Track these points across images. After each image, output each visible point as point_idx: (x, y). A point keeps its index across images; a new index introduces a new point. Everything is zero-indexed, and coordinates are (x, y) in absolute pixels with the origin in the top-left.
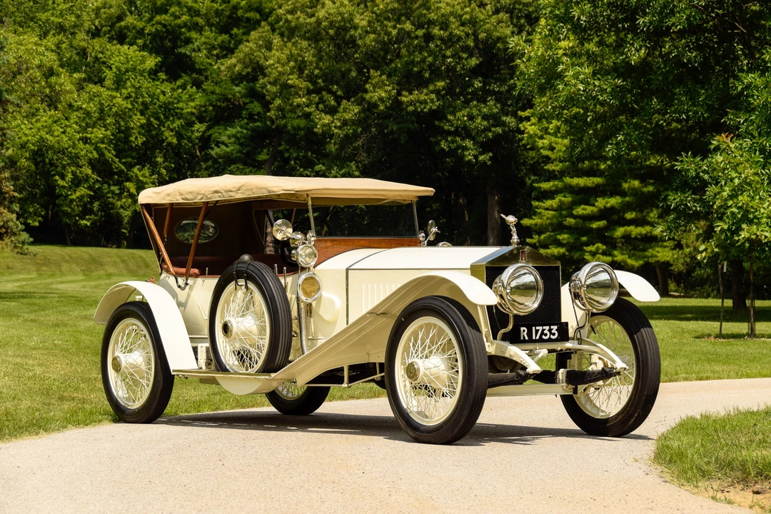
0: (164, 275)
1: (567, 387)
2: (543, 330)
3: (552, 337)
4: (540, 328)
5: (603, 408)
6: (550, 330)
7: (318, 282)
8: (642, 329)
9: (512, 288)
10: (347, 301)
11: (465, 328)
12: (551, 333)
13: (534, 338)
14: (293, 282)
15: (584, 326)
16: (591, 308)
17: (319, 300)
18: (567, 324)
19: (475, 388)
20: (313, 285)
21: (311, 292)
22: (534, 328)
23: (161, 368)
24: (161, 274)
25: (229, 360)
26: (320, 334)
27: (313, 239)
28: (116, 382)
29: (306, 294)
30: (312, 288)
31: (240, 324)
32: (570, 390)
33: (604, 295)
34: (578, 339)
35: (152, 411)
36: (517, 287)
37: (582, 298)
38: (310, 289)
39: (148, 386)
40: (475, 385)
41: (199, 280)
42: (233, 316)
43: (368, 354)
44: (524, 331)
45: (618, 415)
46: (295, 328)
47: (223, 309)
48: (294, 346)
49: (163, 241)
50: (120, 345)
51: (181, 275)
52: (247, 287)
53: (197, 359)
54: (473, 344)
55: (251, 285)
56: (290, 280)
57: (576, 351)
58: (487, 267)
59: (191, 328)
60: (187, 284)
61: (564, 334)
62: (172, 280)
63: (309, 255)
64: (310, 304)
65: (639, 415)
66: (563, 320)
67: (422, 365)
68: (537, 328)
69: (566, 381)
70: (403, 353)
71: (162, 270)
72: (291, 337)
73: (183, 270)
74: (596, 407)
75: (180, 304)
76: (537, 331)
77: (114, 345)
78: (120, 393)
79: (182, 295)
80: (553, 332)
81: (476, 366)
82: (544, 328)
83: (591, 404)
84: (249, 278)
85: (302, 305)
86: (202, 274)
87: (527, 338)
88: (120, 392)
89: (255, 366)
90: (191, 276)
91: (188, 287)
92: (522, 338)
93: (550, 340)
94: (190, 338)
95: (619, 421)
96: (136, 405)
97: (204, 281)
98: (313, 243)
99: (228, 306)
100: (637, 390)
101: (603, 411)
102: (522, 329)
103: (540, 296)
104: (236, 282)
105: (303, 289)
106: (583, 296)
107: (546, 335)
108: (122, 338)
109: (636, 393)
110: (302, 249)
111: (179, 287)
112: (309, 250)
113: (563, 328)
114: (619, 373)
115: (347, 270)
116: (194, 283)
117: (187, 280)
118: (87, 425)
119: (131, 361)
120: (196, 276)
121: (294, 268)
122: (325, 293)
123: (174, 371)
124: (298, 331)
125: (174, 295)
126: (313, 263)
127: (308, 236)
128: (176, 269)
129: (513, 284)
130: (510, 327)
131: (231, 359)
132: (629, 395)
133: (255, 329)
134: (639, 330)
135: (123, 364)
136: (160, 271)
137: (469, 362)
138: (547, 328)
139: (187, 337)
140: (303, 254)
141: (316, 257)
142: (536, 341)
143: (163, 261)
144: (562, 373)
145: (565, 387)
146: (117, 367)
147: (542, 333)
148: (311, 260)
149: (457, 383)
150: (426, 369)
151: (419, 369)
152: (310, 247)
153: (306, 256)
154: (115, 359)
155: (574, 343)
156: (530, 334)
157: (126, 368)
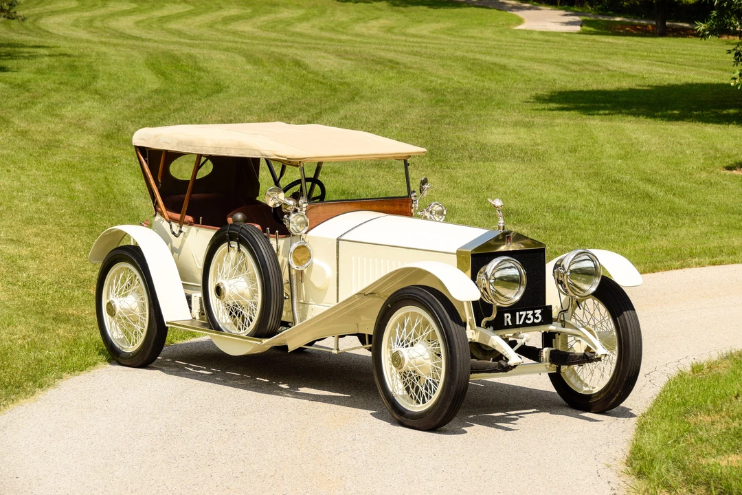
0: (158, 217)
1: (550, 366)
2: (527, 315)
3: (536, 321)
4: (524, 313)
5: (587, 381)
6: (534, 315)
7: (309, 251)
8: (625, 313)
9: (495, 279)
10: (338, 270)
11: (448, 322)
12: (535, 317)
13: (517, 323)
14: (285, 246)
15: (567, 310)
16: (573, 295)
17: (310, 268)
18: (551, 307)
19: (457, 381)
20: (303, 252)
21: (302, 260)
22: (517, 313)
23: (155, 316)
24: (155, 215)
25: (222, 318)
26: (311, 300)
27: (304, 205)
28: (111, 323)
29: (297, 262)
30: (304, 256)
31: (232, 287)
32: (553, 369)
33: (587, 282)
34: (561, 321)
35: (146, 358)
36: (501, 279)
37: (565, 285)
38: (301, 258)
39: (142, 331)
40: (457, 378)
41: (193, 229)
42: (226, 278)
43: (357, 325)
44: (508, 317)
45: (600, 392)
46: (286, 290)
47: (216, 267)
48: (286, 308)
49: (157, 185)
50: (114, 289)
51: (175, 220)
52: (239, 250)
53: (190, 308)
54: (455, 339)
55: (243, 249)
56: (282, 242)
57: (559, 333)
58: (472, 255)
59: (184, 275)
60: (181, 232)
61: (547, 317)
62: (166, 225)
63: (300, 224)
64: (302, 272)
65: (620, 395)
66: (547, 304)
67: (406, 354)
68: (521, 313)
69: (550, 361)
70: (389, 338)
71: (156, 211)
72: (282, 299)
73: (178, 216)
74: (580, 380)
75: (173, 250)
76: (521, 316)
77: (109, 286)
78: (115, 335)
79: (176, 242)
80: (536, 316)
81: (458, 360)
82: (528, 312)
83: (575, 378)
84: (241, 241)
85: (293, 272)
86: (196, 222)
87: (510, 324)
88: (115, 333)
89: (247, 328)
90: (186, 223)
91: (182, 234)
92: (506, 324)
93: (534, 324)
94: (183, 284)
95: (602, 399)
96: (130, 349)
97: (197, 230)
98: (305, 209)
99: (221, 266)
100: (619, 371)
101: (586, 385)
102: (506, 315)
103: (522, 290)
104: (229, 244)
105: (294, 257)
106: (566, 283)
107: (529, 319)
108: (117, 281)
109: (618, 374)
110: (294, 218)
111: (173, 233)
112: (301, 219)
113: (547, 312)
114: (599, 359)
115: (338, 240)
116: (189, 231)
117: (181, 227)
118: (81, 371)
119: (126, 306)
120: (190, 224)
121: (285, 232)
122: (315, 260)
123: (168, 323)
124: (289, 294)
125: (168, 241)
126: (304, 231)
127: (300, 202)
128: (170, 214)
129: (498, 275)
130: (494, 316)
131: (224, 317)
132: (612, 373)
133: (247, 292)
134: (622, 313)
135: (118, 309)
136: (154, 213)
137: (451, 356)
138: (531, 312)
139: (180, 282)
140: (294, 222)
141: (307, 225)
142: (519, 326)
143: (156, 205)
144: (546, 352)
145: (548, 366)
146: (111, 311)
147: (526, 318)
148: (302, 228)
149: (440, 373)
150: (411, 359)
151: (403, 358)
152: (302, 216)
153: (298, 224)
154: (109, 304)
155: (557, 326)
156: (513, 319)
157: (121, 313)
